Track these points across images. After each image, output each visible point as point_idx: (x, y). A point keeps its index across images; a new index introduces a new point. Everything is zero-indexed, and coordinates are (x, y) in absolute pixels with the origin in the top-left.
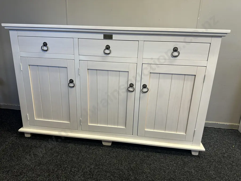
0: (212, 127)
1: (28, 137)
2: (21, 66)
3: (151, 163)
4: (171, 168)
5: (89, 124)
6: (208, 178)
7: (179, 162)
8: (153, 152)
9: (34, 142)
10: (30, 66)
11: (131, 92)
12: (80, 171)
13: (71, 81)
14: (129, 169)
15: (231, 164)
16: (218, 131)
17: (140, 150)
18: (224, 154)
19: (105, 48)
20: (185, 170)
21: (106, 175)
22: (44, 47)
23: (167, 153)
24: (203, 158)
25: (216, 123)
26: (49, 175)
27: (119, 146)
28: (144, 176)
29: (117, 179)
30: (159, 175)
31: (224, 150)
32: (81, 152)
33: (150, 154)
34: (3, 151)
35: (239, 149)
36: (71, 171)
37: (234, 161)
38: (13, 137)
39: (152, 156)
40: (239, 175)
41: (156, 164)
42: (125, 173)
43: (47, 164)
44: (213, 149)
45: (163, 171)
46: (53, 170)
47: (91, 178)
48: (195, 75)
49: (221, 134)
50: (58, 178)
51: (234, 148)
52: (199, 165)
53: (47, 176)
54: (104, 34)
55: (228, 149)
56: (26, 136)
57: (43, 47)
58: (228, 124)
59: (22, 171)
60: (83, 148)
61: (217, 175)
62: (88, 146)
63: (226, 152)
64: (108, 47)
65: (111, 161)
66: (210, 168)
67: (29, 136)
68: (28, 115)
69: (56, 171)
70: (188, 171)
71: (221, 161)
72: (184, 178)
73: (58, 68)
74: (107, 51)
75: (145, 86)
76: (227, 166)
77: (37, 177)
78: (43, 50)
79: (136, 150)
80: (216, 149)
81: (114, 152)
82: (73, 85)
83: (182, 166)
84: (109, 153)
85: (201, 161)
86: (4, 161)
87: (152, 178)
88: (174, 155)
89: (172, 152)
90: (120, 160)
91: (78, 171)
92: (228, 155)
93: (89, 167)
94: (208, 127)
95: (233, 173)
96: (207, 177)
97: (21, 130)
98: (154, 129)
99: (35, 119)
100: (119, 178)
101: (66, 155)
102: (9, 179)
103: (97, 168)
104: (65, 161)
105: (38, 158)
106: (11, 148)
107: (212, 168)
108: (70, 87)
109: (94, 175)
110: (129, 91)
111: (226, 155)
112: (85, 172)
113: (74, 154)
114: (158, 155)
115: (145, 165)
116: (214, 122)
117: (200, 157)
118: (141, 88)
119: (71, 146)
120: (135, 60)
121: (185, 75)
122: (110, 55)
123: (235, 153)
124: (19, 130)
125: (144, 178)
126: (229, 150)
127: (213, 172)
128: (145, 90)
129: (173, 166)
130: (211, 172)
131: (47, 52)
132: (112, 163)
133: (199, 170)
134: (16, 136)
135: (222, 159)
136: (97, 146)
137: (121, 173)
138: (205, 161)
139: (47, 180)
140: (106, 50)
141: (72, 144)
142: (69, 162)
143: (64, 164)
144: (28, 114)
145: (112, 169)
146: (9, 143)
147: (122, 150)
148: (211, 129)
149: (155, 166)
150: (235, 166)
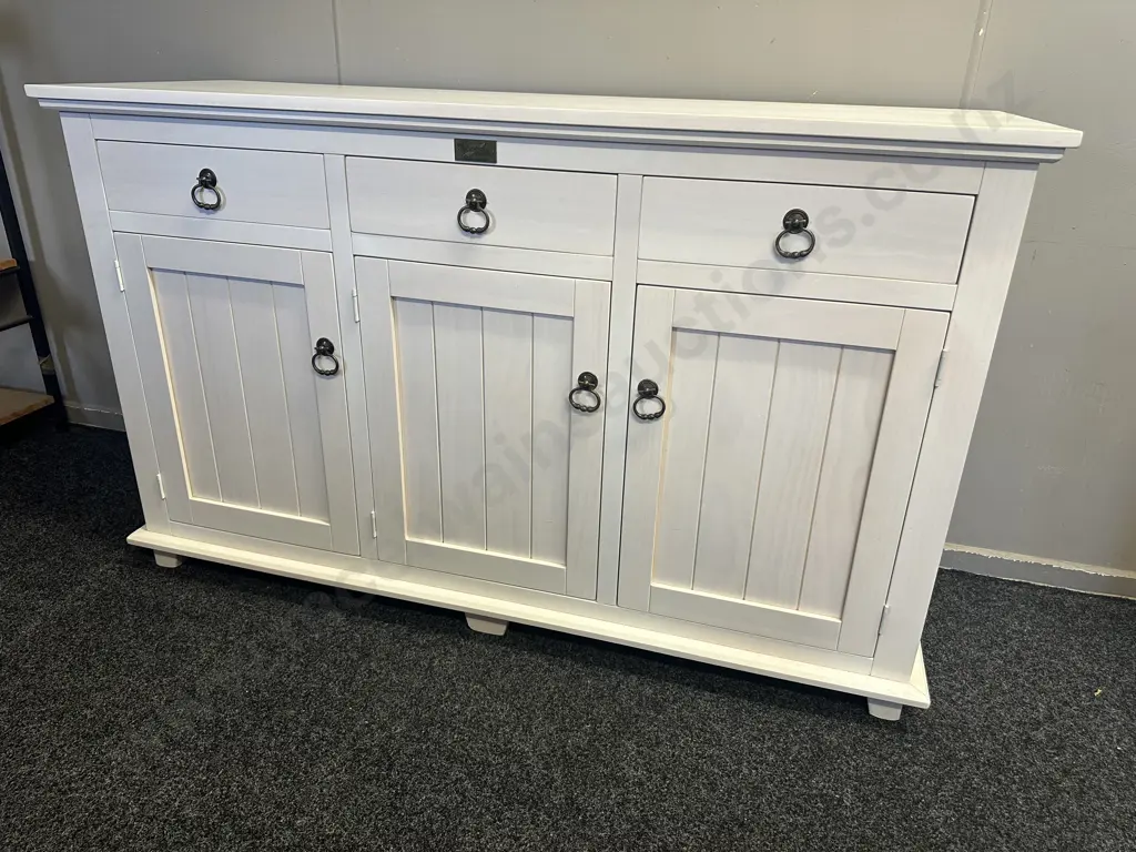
0: (1020, 582)
1: (169, 569)
2: (118, 270)
3: (663, 736)
4: (746, 771)
5: (407, 538)
6: (910, 838)
7: (797, 747)
8: (688, 685)
9: (184, 594)
10: (155, 273)
11: (583, 410)
12: (344, 744)
13: (325, 348)
14: (554, 756)
15: (1052, 783)
16: (1043, 606)
17: (629, 669)
18: (1037, 724)
19: (463, 204)
20: (810, 788)
21: (447, 774)
22: (206, 190)
23: (750, 697)
24: (921, 737)
25: (1045, 562)
26: (215, 747)
27: (540, 644)
28: (613, 796)
29: (490, 797)
30: (680, 798)
31: (1042, 708)
32: (367, 655)
33: (672, 689)
34: (60, 623)
35: (1123, 706)
36: (306, 738)
37: (1074, 770)
38: (107, 562)
39: (674, 702)
40: (1073, 840)
41: (686, 743)
42: (528, 774)
43: (219, 696)
44: (986, 697)
45: (705, 781)
46: (235, 725)
47: (378, 780)
48: (893, 352)
49: (1057, 624)
50: (246, 764)
51: (1096, 702)
52: (888, 772)
53: (205, 748)
54: (455, 140)
55: (1066, 704)
56: (161, 561)
57: (202, 190)
58: (1104, 572)
59: (116, 717)
60: (383, 634)
61: (962, 831)
62: (404, 630)
63: (1050, 718)
64: (476, 202)
65: (484, 710)
66: (937, 791)
67: (172, 563)
68: (160, 479)
69: (246, 734)
70: (822, 796)
71: (1009, 763)
72: (794, 826)
73: (269, 286)
74: (474, 220)
75: (648, 390)
76: (1026, 789)
77: (167, 752)
78: (201, 206)
79: (612, 667)
80: (999, 699)
81: (508, 670)
82: (332, 367)
83: (801, 768)
84: (488, 672)
85: (905, 750)
86: (54, 667)
87: (642, 811)
88: (781, 706)
89: (776, 692)
90: (527, 708)
91: (337, 742)
92: (1055, 734)
93: (382, 728)
94: (997, 581)
95: (1043, 830)
96: (905, 835)
97: (138, 537)
98: (693, 583)
99: (191, 497)
100: (501, 791)
101: (302, 664)
102: (61, 747)
103: (417, 736)
104: (291, 692)
105: (189, 668)
106: (92, 613)
107: (946, 792)
108: (321, 373)
109: (397, 767)
110: (577, 407)
111: (1041, 736)
112: (360, 750)
113: (338, 662)
114: (705, 701)
115: (630, 745)
116: (1032, 560)
117: (906, 732)
118: (634, 398)
119: (333, 624)
120: (599, 267)
121: (843, 346)
122: (485, 238)
123: (1093, 728)
124: (129, 538)
125: (611, 803)
126: (1067, 709)
127: (948, 813)
128: (650, 407)
129: (761, 763)
130: (933, 813)
131: (219, 214)
132: (488, 718)
133: (881, 795)
134: (120, 562)
135: (1016, 750)
136: (446, 633)
137: (514, 768)
138: (927, 753)
139: (200, 766)
140: (468, 212)
141: (338, 615)
142: (307, 695)
143: (285, 705)
144: (159, 475)
145: (480, 746)
146: (87, 589)
147: (550, 660)
148: (1015, 589)
149: (673, 755)
150: (1068, 793)
